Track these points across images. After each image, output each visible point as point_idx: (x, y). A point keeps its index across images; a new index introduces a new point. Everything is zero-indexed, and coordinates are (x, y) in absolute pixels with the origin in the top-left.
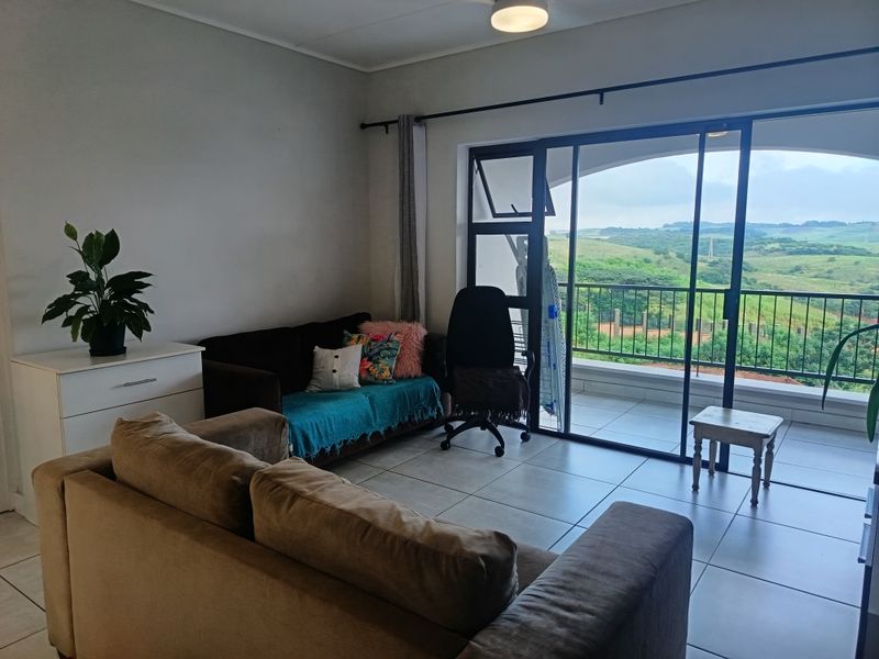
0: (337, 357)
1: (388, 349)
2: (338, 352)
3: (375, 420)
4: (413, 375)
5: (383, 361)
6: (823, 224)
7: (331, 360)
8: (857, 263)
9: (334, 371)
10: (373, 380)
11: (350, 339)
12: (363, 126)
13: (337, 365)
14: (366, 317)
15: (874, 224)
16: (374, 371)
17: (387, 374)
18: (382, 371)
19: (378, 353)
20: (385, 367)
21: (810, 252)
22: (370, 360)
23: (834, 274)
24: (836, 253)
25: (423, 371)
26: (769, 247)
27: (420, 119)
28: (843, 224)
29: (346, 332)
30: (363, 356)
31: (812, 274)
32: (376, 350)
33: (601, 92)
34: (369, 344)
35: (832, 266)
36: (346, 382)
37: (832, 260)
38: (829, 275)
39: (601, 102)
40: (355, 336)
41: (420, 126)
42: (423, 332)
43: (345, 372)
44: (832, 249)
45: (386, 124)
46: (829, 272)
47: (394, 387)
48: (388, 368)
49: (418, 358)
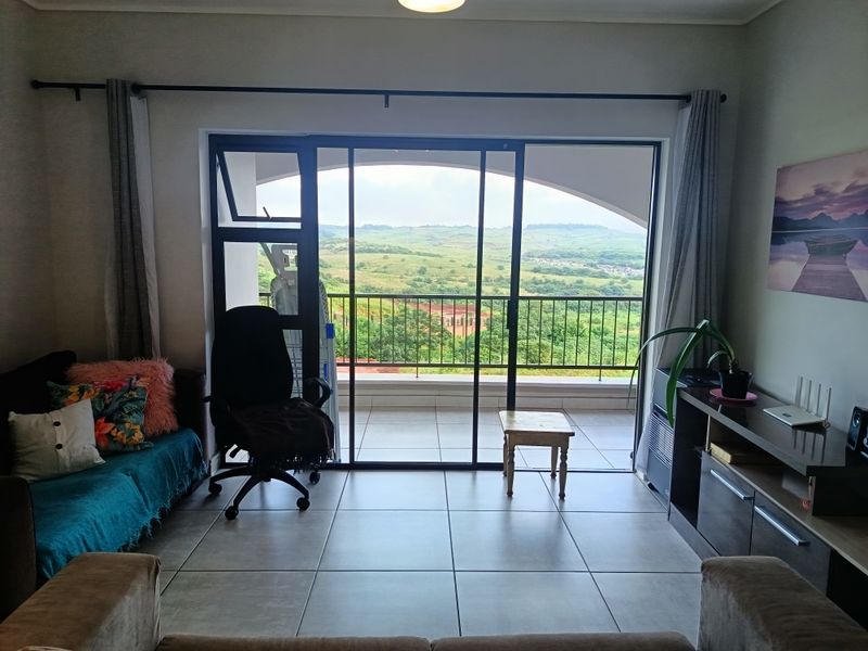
0: (57, 424)
1: (133, 400)
2: (55, 416)
3: (147, 505)
4: (168, 430)
5: (130, 419)
6: (376, 228)
7: (48, 431)
8: (403, 260)
9: (60, 446)
10: (119, 447)
11: (66, 394)
12: (36, 85)
13: (61, 436)
14: (69, 358)
15: (411, 228)
16: (119, 435)
17: (139, 436)
18: (132, 433)
19: (120, 409)
20: (134, 428)
21: (369, 251)
22: (109, 420)
23: (388, 270)
24: (388, 251)
25: (179, 422)
26: (338, 246)
27: (139, 89)
28: (390, 228)
29: (51, 384)
30: (97, 416)
31: (373, 269)
32: (116, 405)
33: (387, 93)
34: (102, 397)
35: (387, 262)
36: (83, 459)
37: (386, 258)
38: (385, 270)
39: (387, 104)
40: (74, 389)
41: (141, 97)
42: (170, 370)
43: (76, 446)
44: (385, 249)
45: (77, 88)
46: (385, 267)
47: (156, 453)
48: (138, 427)
49: (171, 407)
